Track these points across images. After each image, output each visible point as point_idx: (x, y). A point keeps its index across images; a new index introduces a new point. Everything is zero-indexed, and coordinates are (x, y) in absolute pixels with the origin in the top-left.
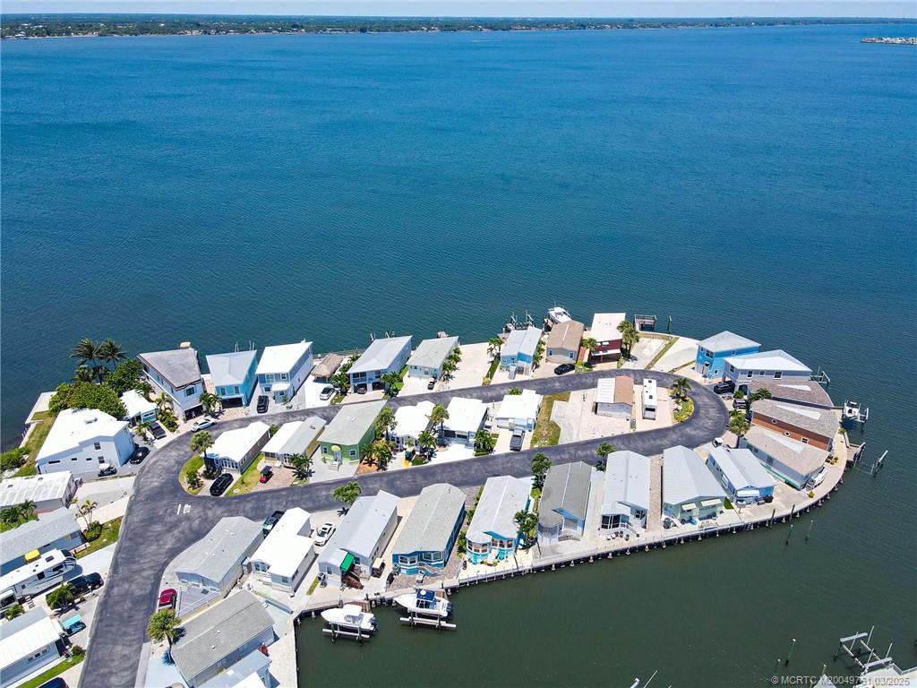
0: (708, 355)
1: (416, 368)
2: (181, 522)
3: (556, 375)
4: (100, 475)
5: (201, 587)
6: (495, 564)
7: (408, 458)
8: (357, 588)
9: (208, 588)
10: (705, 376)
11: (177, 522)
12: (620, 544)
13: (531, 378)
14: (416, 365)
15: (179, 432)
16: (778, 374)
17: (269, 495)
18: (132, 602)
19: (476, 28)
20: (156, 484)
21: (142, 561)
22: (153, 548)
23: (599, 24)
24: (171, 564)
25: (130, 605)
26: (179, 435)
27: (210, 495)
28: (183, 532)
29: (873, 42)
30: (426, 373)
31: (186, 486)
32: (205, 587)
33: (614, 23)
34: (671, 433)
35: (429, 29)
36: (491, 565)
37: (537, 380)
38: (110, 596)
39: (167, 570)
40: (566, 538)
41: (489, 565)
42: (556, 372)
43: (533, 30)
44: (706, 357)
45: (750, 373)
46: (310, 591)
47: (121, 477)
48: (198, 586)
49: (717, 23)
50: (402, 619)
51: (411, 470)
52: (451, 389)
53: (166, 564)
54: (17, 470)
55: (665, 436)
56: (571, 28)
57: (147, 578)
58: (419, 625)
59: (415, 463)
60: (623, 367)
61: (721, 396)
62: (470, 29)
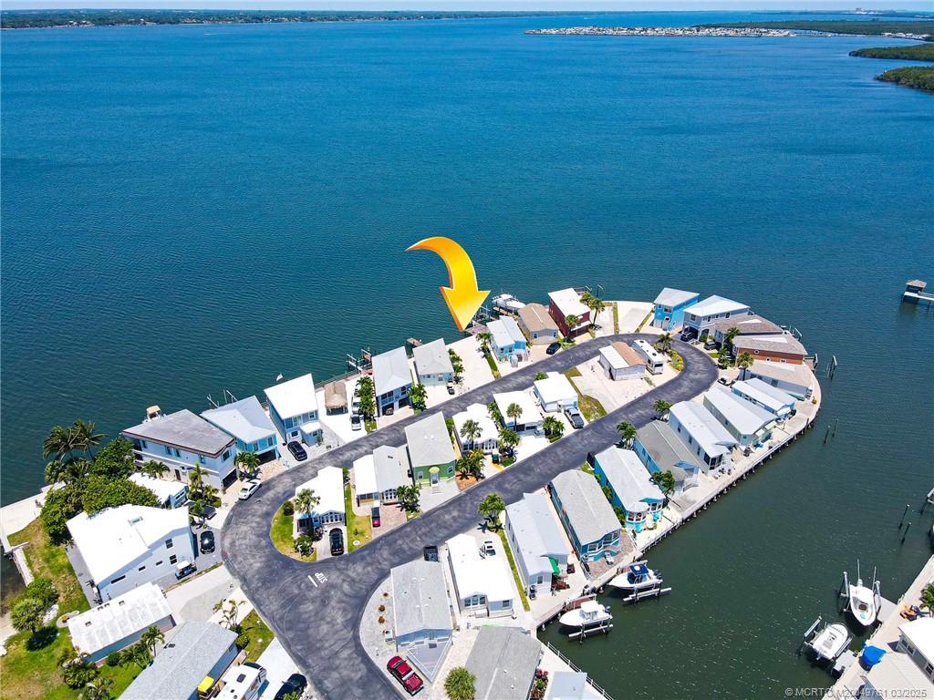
0: (666, 310)
1: (429, 376)
2: (328, 592)
3: (550, 356)
4: (179, 578)
5: (427, 641)
6: (655, 527)
7: (495, 461)
8: (565, 588)
9: (435, 641)
10: (664, 330)
11: (322, 593)
12: (726, 480)
13: (532, 363)
14: (429, 373)
15: (227, 505)
16: (727, 315)
17: (397, 536)
18: (359, 687)
19: (138, 22)
20: (259, 565)
21: (327, 645)
22: (324, 628)
23: (275, 17)
24: (362, 635)
25: (360, 691)
26: (230, 507)
27: (331, 556)
28: (340, 601)
29: (534, 34)
30: (440, 379)
31: (297, 556)
32: (432, 642)
33: (291, 16)
34: (681, 381)
35: (79, 24)
36: (652, 529)
37: (538, 363)
38: (327, 692)
39: (364, 643)
40: (689, 487)
41: (650, 529)
42: (547, 353)
43: (206, 23)
44: (664, 313)
45: (709, 318)
46: (527, 608)
47: (207, 571)
48: (422, 643)
49: (390, 16)
50: (625, 599)
51: (507, 471)
52: (471, 390)
53: (356, 638)
54: (56, 607)
55: (680, 385)
56: (247, 21)
57: (349, 658)
58: (643, 599)
59: (505, 464)
60: (597, 336)
61: (690, 343)
62: (131, 22)
